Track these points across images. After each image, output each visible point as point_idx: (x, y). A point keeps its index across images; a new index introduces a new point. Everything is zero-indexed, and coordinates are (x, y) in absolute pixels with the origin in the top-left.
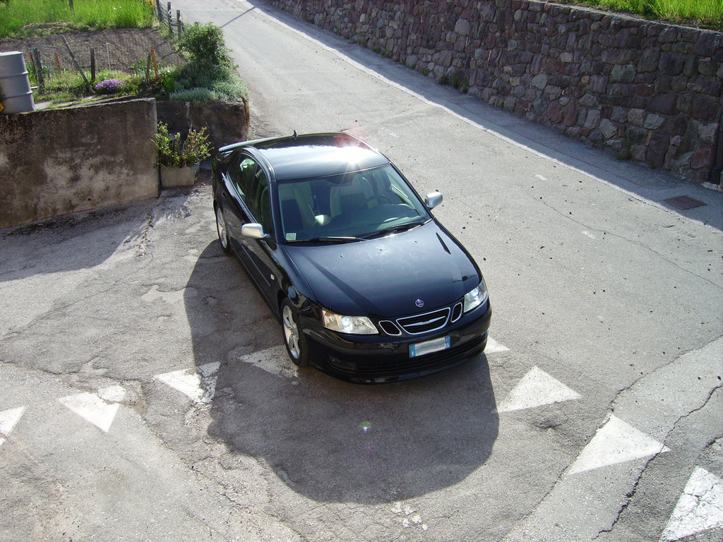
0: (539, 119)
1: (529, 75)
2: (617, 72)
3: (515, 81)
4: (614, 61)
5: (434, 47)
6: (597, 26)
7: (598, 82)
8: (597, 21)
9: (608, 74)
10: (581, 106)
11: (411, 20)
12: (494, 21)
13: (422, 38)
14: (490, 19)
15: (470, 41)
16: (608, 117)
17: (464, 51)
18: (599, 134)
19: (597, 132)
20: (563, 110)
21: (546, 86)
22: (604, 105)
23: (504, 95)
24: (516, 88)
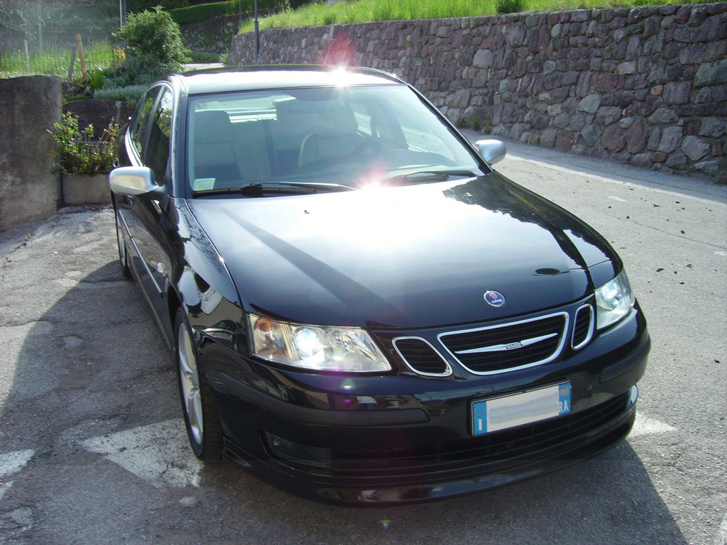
0: (590, 151)
1: (575, 99)
2: (705, 72)
3: (555, 109)
4: (700, 60)
5: (447, 88)
6: (671, 21)
7: (676, 91)
8: (670, 15)
9: (692, 77)
10: (652, 125)
11: (419, 63)
12: (525, 43)
13: (432, 81)
14: (518, 41)
15: (493, 72)
16: (694, 132)
17: (486, 86)
18: (681, 158)
19: (679, 154)
20: (626, 134)
21: (598, 109)
22: (687, 119)
23: (539, 129)
24: (557, 118)
